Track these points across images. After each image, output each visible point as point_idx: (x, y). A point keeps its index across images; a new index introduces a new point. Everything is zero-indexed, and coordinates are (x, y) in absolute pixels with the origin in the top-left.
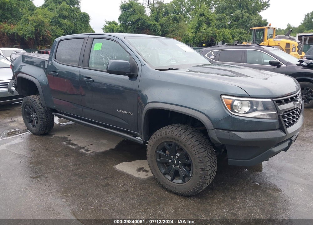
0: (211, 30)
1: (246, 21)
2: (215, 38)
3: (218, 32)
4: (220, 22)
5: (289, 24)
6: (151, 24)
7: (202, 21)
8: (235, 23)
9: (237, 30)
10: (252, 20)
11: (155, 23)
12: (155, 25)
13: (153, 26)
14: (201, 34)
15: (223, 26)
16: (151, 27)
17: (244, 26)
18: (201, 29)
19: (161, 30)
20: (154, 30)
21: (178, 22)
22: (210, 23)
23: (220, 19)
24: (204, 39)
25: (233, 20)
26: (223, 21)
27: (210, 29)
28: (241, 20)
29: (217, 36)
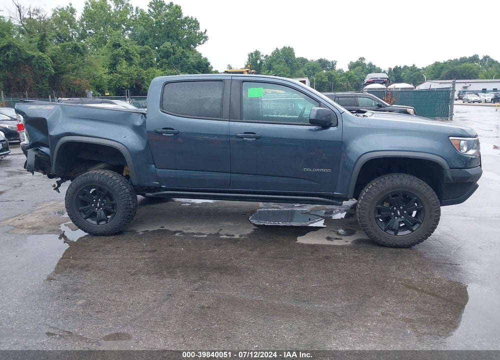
0: (135, 71)
1: (181, 58)
2: (143, 83)
3: (146, 73)
4: (143, 57)
5: (229, 65)
6: (34, 57)
7: (118, 55)
8: (164, 60)
9: (170, 71)
10: (188, 57)
11: (41, 53)
12: (40, 58)
13: (37, 60)
14: (120, 76)
15: (148, 64)
16: (33, 62)
17: (179, 66)
18: (118, 67)
19: (53, 67)
20: (39, 66)
21: (82, 54)
22: (131, 59)
23: (142, 54)
24: (125, 83)
25: (160, 55)
26: (147, 57)
27: (133, 68)
28: (172, 57)
29: (144, 80)
